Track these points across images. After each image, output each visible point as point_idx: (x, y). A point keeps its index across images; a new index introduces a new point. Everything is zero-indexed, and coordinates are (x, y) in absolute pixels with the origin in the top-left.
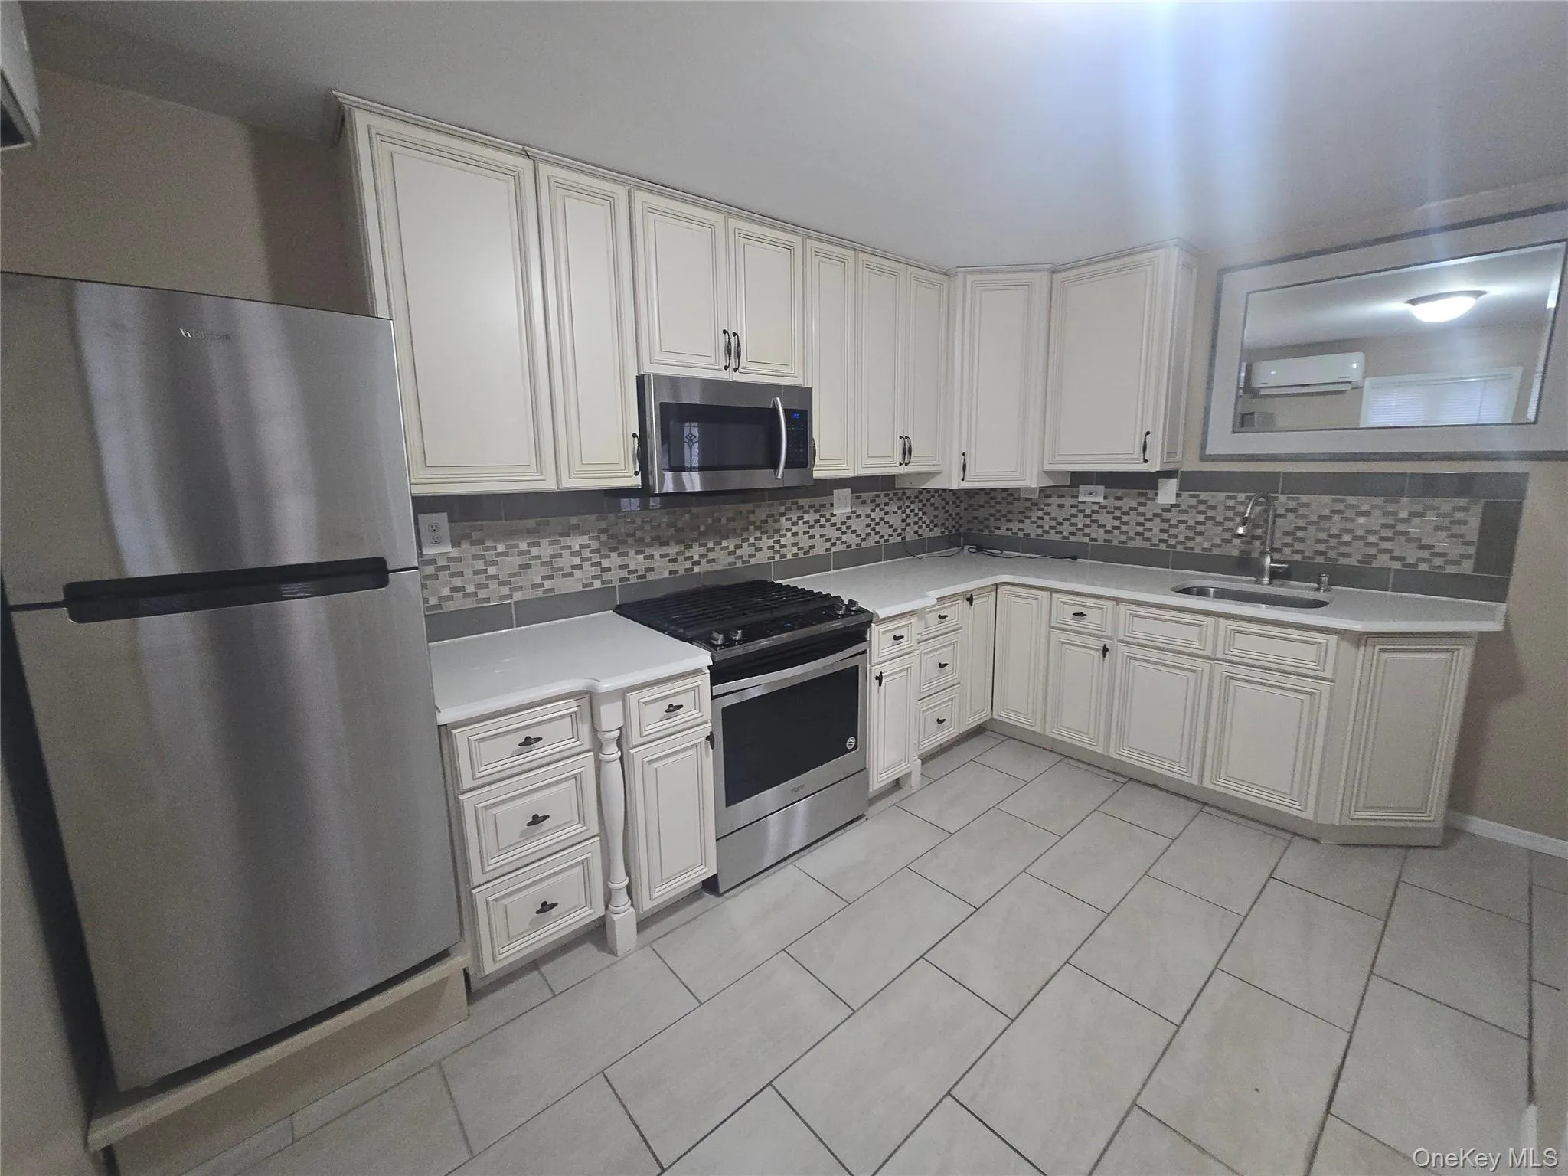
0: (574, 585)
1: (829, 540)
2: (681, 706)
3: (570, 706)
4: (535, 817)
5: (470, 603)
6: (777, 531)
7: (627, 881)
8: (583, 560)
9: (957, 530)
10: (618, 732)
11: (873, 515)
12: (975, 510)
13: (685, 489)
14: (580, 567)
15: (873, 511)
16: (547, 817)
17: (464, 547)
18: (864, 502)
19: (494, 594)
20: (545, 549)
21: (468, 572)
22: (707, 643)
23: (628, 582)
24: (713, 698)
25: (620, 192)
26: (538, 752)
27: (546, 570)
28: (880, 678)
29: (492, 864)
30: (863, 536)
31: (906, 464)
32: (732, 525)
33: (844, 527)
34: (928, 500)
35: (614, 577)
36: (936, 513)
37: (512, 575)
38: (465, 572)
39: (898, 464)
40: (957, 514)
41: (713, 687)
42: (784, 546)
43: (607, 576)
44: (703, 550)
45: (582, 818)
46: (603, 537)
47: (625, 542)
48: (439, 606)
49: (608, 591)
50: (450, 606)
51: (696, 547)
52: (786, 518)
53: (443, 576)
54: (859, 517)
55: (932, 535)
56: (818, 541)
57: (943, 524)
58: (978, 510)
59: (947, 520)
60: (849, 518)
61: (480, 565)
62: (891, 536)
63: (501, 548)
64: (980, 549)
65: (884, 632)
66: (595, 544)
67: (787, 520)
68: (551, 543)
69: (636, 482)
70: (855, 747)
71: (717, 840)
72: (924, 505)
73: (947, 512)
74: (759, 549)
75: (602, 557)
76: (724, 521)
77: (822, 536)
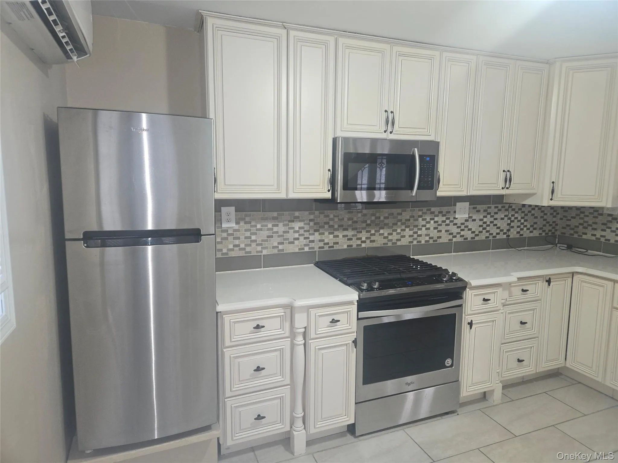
0: (293, 249)
1: (451, 234)
2: (339, 321)
3: (280, 312)
4: (258, 367)
5: (242, 254)
6: (416, 226)
7: (303, 414)
8: (300, 235)
9: (553, 233)
10: (304, 330)
11: (485, 220)
12: (568, 220)
13: (357, 199)
14: (298, 239)
15: (485, 217)
16: (264, 369)
17: (241, 225)
18: (478, 211)
19: (254, 249)
20: (281, 228)
21: (242, 238)
22: (358, 287)
23: (323, 249)
24: (358, 319)
25: (331, 40)
26: (262, 333)
27: (280, 240)
28: (471, 324)
29: (235, 387)
30: (477, 233)
31: (507, 188)
32: (386, 221)
33: (463, 226)
34: (530, 212)
35: (316, 246)
36: (535, 220)
37: (263, 241)
38: (241, 237)
39: (501, 188)
40: (554, 222)
41: (359, 313)
42: (420, 236)
43: (312, 245)
44: (368, 235)
45: (282, 374)
46: (312, 224)
47: (323, 227)
48: (227, 254)
49: (312, 253)
50: (232, 254)
51: (364, 232)
52: (422, 219)
53: (230, 238)
54: (474, 220)
55: (531, 235)
56: (443, 234)
57: (541, 229)
58: (570, 220)
59: (545, 225)
60: (467, 221)
61: (248, 234)
62: (498, 234)
63: (259, 226)
64: (570, 247)
65: (475, 295)
66: (307, 227)
67: (423, 220)
68: (284, 225)
69: (329, 195)
70: (452, 366)
71: (356, 403)
72: (526, 215)
73: (545, 220)
74: (404, 236)
75: (310, 234)
76: (382, 218)
77: (447, 231)
